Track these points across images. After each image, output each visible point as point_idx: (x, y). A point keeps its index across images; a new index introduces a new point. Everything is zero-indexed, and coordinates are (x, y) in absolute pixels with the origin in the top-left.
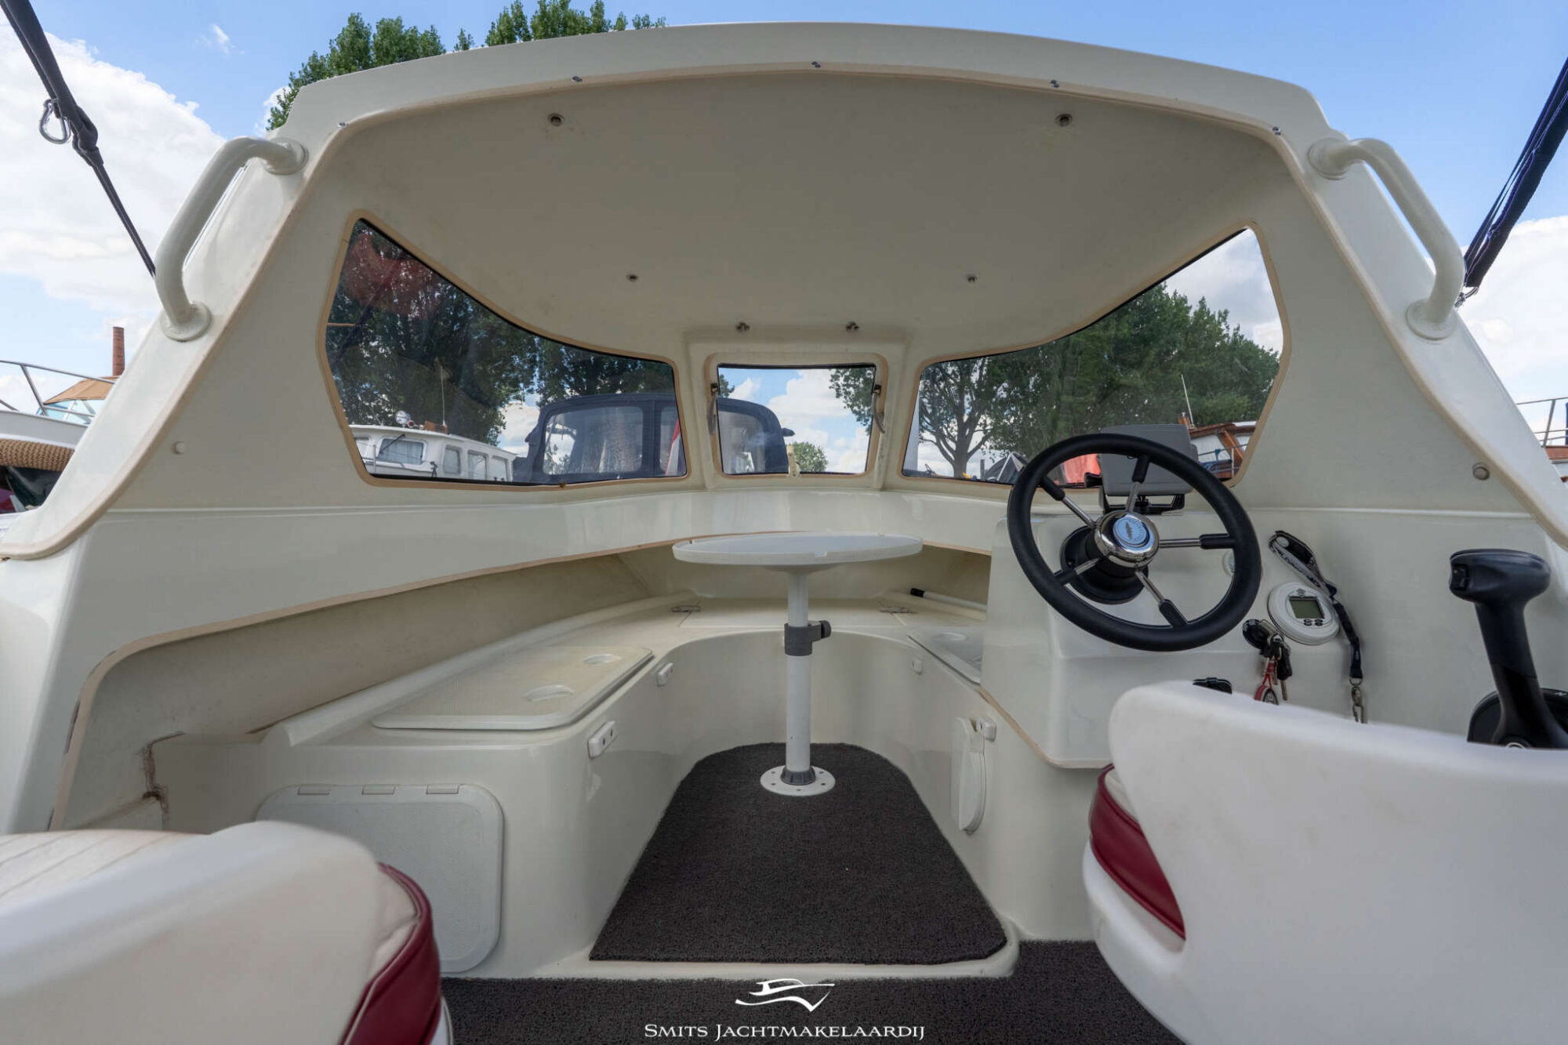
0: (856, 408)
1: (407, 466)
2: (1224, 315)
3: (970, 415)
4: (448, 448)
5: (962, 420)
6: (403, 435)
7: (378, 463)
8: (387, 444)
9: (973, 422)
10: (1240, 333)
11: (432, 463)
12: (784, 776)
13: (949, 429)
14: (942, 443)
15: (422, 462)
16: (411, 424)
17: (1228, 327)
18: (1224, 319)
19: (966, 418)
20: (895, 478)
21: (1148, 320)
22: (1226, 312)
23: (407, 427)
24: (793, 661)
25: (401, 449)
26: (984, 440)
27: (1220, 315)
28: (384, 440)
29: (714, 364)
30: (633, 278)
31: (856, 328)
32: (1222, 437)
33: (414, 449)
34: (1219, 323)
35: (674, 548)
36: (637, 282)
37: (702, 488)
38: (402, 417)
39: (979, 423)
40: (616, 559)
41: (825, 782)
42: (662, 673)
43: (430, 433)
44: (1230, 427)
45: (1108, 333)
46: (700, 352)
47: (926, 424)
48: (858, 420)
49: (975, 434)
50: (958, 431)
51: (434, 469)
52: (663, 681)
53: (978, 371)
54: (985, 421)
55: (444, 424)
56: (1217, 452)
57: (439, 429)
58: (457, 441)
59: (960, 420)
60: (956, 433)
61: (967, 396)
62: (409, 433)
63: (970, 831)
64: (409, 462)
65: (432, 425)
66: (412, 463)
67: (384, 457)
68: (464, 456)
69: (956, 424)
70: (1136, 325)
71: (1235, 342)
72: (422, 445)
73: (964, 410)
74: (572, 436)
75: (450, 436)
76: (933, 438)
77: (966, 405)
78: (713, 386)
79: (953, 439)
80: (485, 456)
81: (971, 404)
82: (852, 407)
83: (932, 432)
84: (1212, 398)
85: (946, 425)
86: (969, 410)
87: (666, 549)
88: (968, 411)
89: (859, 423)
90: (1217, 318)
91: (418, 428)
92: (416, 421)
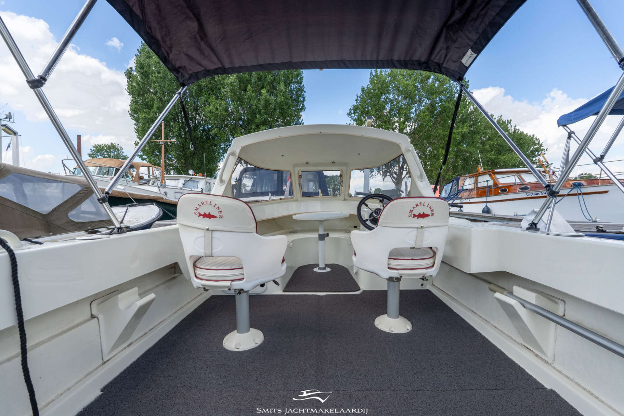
1: (193, 189)
2: (510, 122)
4: (206, 183)
6: (191, 178)
7: (184, 189)
8: (186, 181)
10: (517, 128)
11: (201, 189)
12: (319, 269)
15: (198, 188)
17: (511, 126)
18: (510, 123)
20: (347, 198)
21: (476, 125)
22: (511, 120)
23: (193, 175)
24: (321, 242)
25: (190, 183)
27: (508, 121)
28: (185, 180)
29: (300, 171)
30: (283, 156)
32: (490, 175)
33: (195, 183)
34: (508, 124)
35: (293, 216)
36: (284, 157)
37: (297, 201)
38: (191, 172)
40: (273, 220)
41: (328, 270)
42: (291, 245)
43: (201, 177)
44: (493, 172)
45: (458, 131)
46: (297, 169)
51: (202, 191)
52: (291, 247)
55: (205, 174)
56: (487, 181)
57: (203, 176)
58: (209, 180)
62: (193, 178)
63: (356, 273)
64: (193, 188)
65: (201, 174)
66: (194, 188)
67: (185, 186)
70: (470, 126)
71: (514, 132)
72: (198, 181)
74: (253, 179)
75: (207, 178)
78: (300, 176)
84: (504, 156)
87: (291, 216)
90: (506, 123)
91: (196, 176)
92: (196, 173)
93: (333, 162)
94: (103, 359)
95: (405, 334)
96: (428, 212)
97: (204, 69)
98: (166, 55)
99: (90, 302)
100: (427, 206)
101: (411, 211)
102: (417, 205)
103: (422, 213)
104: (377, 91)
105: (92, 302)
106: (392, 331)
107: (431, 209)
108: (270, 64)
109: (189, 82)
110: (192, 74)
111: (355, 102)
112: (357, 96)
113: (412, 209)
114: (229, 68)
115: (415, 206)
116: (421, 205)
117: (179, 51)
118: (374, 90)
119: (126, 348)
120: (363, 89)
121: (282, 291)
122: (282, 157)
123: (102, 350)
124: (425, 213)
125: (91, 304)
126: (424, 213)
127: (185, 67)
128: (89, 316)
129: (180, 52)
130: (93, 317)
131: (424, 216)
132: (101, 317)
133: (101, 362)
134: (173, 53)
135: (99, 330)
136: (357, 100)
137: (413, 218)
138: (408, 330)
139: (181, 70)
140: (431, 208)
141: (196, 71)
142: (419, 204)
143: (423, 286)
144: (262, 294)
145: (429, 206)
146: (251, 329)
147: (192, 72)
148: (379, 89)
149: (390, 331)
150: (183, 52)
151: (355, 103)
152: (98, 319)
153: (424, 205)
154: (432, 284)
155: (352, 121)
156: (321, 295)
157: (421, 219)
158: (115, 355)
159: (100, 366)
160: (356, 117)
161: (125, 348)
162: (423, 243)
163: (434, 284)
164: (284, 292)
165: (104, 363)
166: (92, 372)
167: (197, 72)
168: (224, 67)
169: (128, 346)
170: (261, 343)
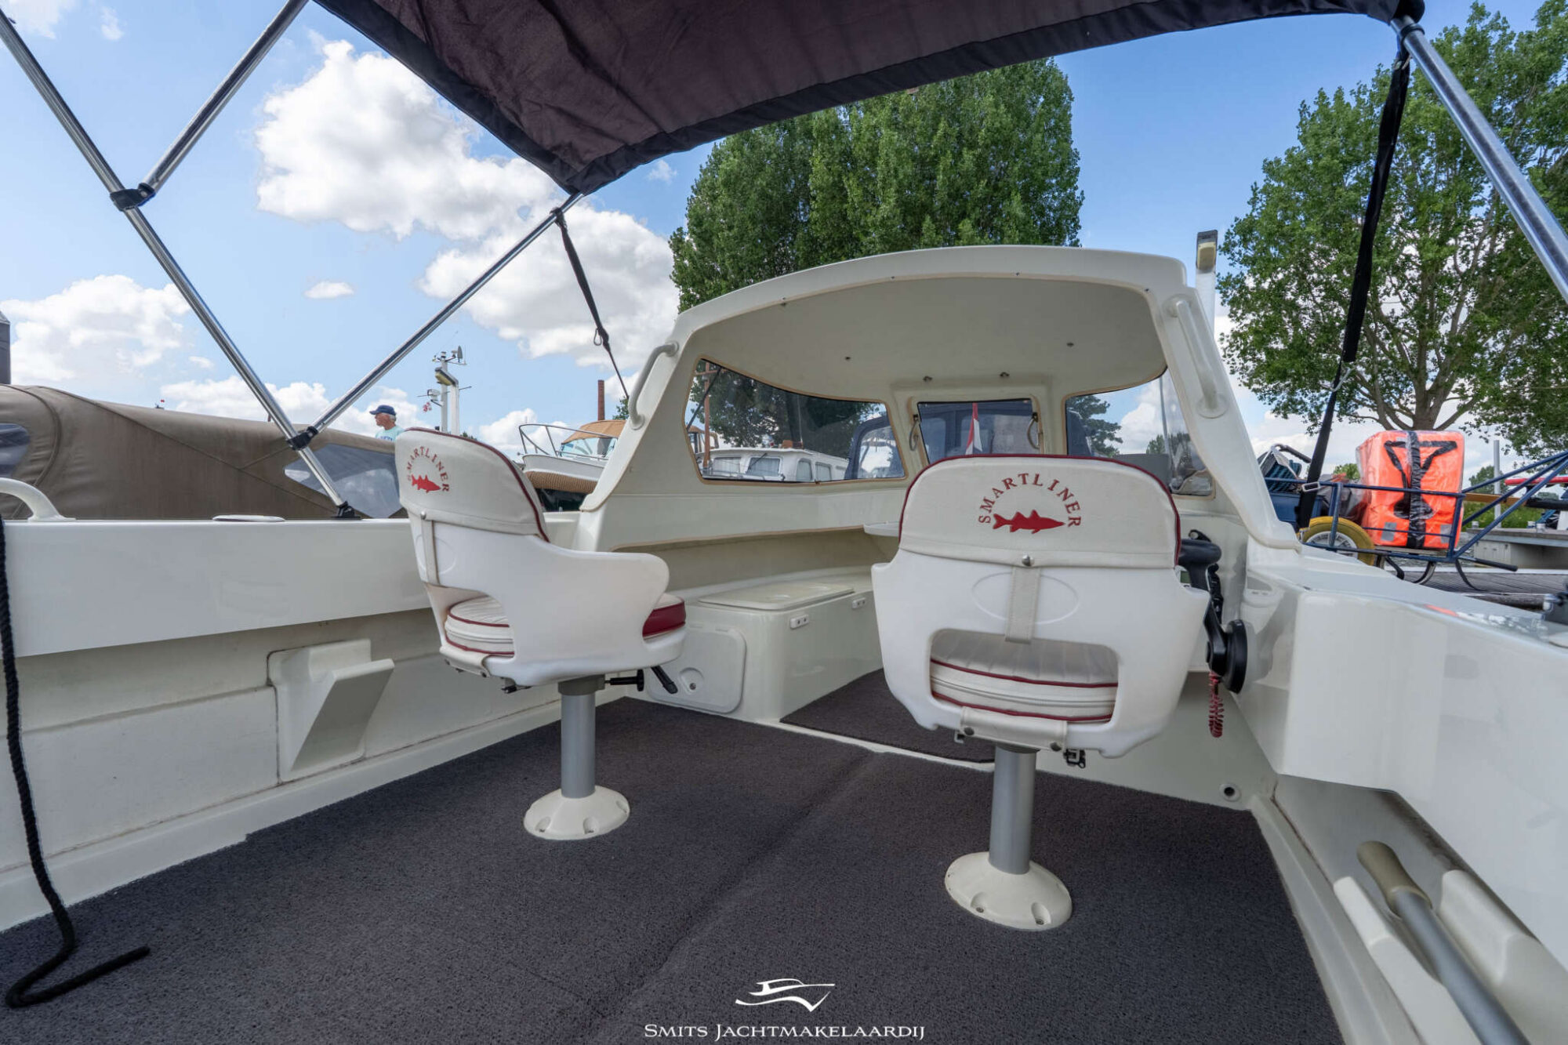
0: (1256, 386)
3: (1436, 381)
4: (803, 461)
5: (1424, 385)
6: (766, 454)
8: (752, 462)
9: (1441, 391)
13: (1402, 402)
14: (1389, 419)
16: (772, 444)
19: (1429, 385)
23: (769, 446)
25: (765, 464)
26: (1462, 409)
28: (753, 457)
29: (915, 402)
30: (848, 358)
31: (1008, 375)
33: (774, 463)
36: (851, 361)
38: (766, 439)
39: (1453, 389)
43: (790, 449)
46: (901, 398)
47: (1362, 396)
48: (1261, 398)
49: (1445, 404)
50: (1417, 403)
52: (855, 607)
53: (1450, 321)
54: (1463, 385)
55: (800, 441)
57: (795, 446)
58: (807, 454)
59: (1420, 385)
60: (1414, 406)
61: (1432, 354)
62: (772, 451)
65: (790, 443)
66: (774, 475)
67: (752, 471)
68: (814, 467)
69: (1414, 393)
72: (781, 460)
73: (1426, 374)
74: (891, 447)
75: (805, 451)
76: (1376, 415)
77: (1430, 365)
78: (916, 416)
79: (1408, 413)
80: (829, 467)
81: (1438, 363)
82: (1249, 385)
83: (1372, 407)
85: (1397, 396)
86: (1436, 374)
88: (1432, 375)
89: (1261, 402)
91: (777, 447)
92: (777, 441)
93: (1002, 375)
94: (278, 775)
95: (1016, 933)
96: (1052, 508)
97: (622, 145)
98: (513, 120)
99: (267, 654)
100: (1051, 489)
101: (988, 504)
102: (1008, 483)
103: (1027, 515)
104: (1325, 160)
105: (271, 653)
106: (980, 910)
107: (1065, 498)
108: (768, 103)
109: (588, 181)
110: (593, 161)
111: (1250, 208)
112: (1254, 190)
113: (991, 497)
114: (676, 133)
115: (1002, 488)
116: (1025, 482)
117: (537, 104)
118: (1318, 157)
119: (346, 766)
120: (1270, 169)
121: (778, 720)
122: (845, 361)
123: (278, 758)
124: (1041, 515)
125: (268, 658)
126: (1034, 513)
127: (570, 145)
128: (262, 681)
129: (540, 106)
130: (269, 684)
131: (1036, 523)
132: (283, 689)
133: (274, 781)
134: (525, 110)
135: (275, 714)
136: (1253, 202)
137: (996, 527)
138: (1039, 922)
139: (559, 154)
140: (1066, 494)
141: (604, 153)
142: (1018, 481)
143: (1235, 797)
144: (729, 716)
145: (1059, 488)
146: (597, 788)
147: (593, 159)
148: (1334, 152)
149: (973, 904)
150: (546, 105)
151: (1244, 211)
152: (275, 690)
153: (1035, 483)
154: (1270, 795)
155: (1238, 265)
156: (873, 750)
157: (1024, 534)
158: (314, 775)
159: (273, 788)
160: (1250, 253)
161: (342, 766)
162: (1039, 623)
163: (1278, 799)
164: (783, 721)
165: (280, 785)
166: (246, 796)
167: (608, 156)
168: (665, 132)
169: (353, 763)
170: (603, 832)
